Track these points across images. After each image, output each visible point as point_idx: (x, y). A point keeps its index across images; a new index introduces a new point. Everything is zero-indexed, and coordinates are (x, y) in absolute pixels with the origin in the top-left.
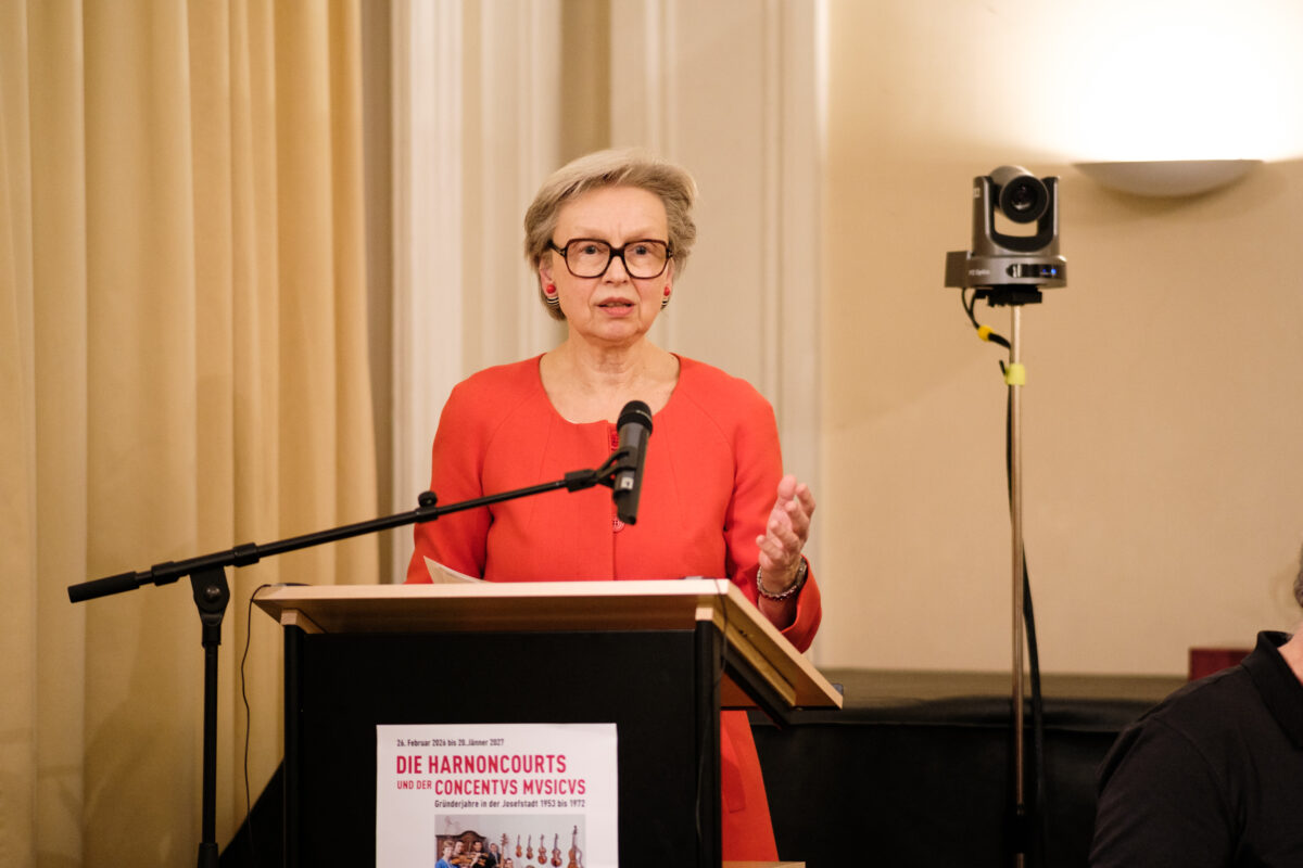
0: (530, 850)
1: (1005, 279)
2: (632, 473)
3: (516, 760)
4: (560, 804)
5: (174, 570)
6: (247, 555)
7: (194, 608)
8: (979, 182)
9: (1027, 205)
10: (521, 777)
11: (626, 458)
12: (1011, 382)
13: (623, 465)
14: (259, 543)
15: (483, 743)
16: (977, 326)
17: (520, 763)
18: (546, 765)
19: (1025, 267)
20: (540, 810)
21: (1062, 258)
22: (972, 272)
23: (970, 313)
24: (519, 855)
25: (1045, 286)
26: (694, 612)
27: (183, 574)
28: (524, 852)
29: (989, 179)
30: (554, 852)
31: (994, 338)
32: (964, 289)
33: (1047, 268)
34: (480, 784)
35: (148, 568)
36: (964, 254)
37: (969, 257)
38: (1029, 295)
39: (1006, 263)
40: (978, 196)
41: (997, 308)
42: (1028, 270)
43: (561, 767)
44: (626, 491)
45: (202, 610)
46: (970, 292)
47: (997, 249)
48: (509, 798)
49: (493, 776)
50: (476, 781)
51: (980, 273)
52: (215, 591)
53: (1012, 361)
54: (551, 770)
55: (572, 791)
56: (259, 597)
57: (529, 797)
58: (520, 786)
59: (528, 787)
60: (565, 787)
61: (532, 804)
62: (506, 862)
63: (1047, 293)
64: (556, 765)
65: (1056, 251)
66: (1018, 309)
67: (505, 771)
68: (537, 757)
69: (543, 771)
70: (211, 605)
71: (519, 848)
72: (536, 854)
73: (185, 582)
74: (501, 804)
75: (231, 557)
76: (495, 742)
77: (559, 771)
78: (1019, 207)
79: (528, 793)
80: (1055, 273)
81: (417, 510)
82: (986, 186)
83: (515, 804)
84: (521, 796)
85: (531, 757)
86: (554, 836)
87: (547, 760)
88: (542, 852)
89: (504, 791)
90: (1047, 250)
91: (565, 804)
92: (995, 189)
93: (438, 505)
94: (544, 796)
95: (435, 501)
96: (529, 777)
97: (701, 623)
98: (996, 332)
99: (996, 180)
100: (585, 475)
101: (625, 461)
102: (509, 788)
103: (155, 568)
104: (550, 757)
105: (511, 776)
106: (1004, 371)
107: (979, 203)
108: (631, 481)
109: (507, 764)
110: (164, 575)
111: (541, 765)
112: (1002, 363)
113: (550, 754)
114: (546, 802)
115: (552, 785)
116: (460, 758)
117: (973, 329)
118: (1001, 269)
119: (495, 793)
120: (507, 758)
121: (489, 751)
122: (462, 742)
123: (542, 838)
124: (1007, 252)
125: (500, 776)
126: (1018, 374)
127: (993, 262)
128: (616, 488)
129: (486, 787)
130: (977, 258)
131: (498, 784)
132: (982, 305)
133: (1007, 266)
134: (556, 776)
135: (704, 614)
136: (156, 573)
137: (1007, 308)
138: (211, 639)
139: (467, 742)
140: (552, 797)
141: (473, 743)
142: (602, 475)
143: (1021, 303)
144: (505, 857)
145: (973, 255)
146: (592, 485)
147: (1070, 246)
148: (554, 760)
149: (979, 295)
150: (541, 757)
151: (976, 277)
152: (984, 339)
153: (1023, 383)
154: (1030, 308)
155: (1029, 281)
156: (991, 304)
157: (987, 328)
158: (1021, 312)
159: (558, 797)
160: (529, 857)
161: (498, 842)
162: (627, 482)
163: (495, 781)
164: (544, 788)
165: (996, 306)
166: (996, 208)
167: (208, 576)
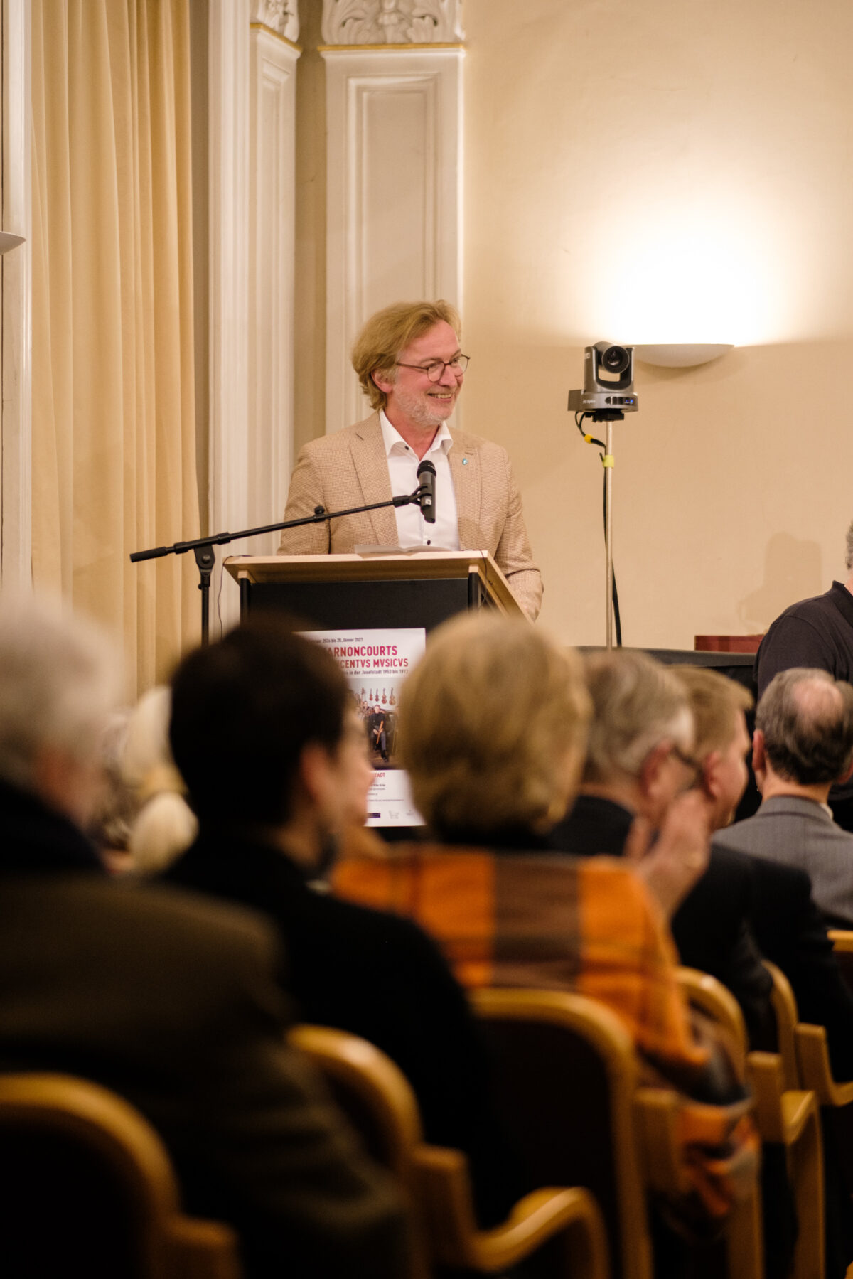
0: (377, 696)
1: (604, 405)
2: (430, 497)
3: (370, 649)
4: (394, 672)
5: (186, 546)
6: (225, 539)
7: (196, 567)
8: (588, 350)
9: (617, 363)
10: (372, 658)
11: (425, 489)
12: (606, 465)
13: (424, 493)
14: (231, 532)
15: (351, 640)
16: (584, 435)
17: (372, 651)
18: (386, 652)
19: (615, 398)
20: (383, 675)
21: (636, 394)
22: (585, 402)
23: (580, 426)
24: (371, 699)
25: (627, 410)
26: (468, 568)
27: (190, 548)
28: (374, 697)
29: (595, 348)
30: (391, 697)
31: (594, 441)
32: (577, 413)
33: (628, 399)
34: (349, 662)
35: (172, 545)
36: (580, 391)
37: (582, 393)
38: (615, 415)
39: (605, 396)
40: (588, 358)
41: (597, 423)
42: (616, 400)
43: (394, 652)
44: (428, 506)
45: (200, 568)
46: (580, 414)
47: (599, 388)
48: (365, 669)
49: (357, 657)
50: (347, 661)
51: (589, 402)
52: (207, 558)
53: (606, 453)
54: (389, 654)
55: (401, 665)
56: (227, 563)
57: (377, 668)
58: (372, 663)
59: (376, 663)
60: (397, 663)
61: (379, 672)
62: (363, 703)
63: (627, 415)
64: (391, 651)
65: (632, 390)
66: (610, 423)
67: (363, 655)
68: (381, 647)
69: (384, 654)
70: (205, 565)
71: (371, 695)
72: (380, 698)
73: (191, 552)
74: (361, 672)
75: (216, 539)
76: (358, 640)
77: (393, 654)
78: (613, 364)
79: (376, 666)
80: (631, 402)
81: (314, 516)
82: (594, 352)
83: (369, 672)
84: (372, 668)
85: (378, 647)
86: (390, 689)
87: (386, 649)
88: (384, 697)
89: (363, 666)
90: (628, 389)
91: (397, 672)
92: (599, 354)
93: (325, 513)
94: (385, 668)
95: (323, 511)
96: (377, 658)
97: (471, 574)
98: (595, 438)
99: (599, 349)
100: (404, 498)
101: (425, 491)
102: (366, 664)
103: (176, 545)
104: (389, 647)
105: (366, 657)
106: (602, 459)
107: (588, 362)
108: (430, 501)
109: (365, 651)
110: (180, 549)
111: (383, 651)
112: (601, 454)
113: (389, 645)
114: (386, 671)
115: (389, 662)
116: (338, 649)
117: (581, 436)
118: (600, 400)
119: (358, 666)
120: (364, 648)
121: (354, 645)
122: (340, 640)
123: (384, 690)
124: (605, 389)
125: (360, 657)
126: (610, 461)
127: (596, 396)
128: (422, 504)
129: (353, 664)
130: (586, 393)
131: (360, 663)
132: (588, 421)
133: (605, 398)
134: (392, 657)
135: (473, 569)
136: (177, 547)
137: (604, 423)
138: (204, 585)
139: (342, 640)
140: (389, 668)
141: (345, 640)
142: (413, 498)
143: (612, 420)
144: (363, 700)
145: (585, 391)
146: (407, 503)
147: (640, 387)
148: (391, 649)
149: (588, 415)
150: (384, 647)
151: (587, 404)
152: (588, 442)
153: (613, 466)
154: (617, 423)
155: (618, 406)
156: (595, 420)
157: (590, 435)
158: (613, 426)
159: (393, 668)
160: (377, 700)
161: (359, 692)
162: (428, 501)
163: (358, 661)
164: (385, 664)
165: (597, 422)
166: (600, 367)
167: (203, 549)
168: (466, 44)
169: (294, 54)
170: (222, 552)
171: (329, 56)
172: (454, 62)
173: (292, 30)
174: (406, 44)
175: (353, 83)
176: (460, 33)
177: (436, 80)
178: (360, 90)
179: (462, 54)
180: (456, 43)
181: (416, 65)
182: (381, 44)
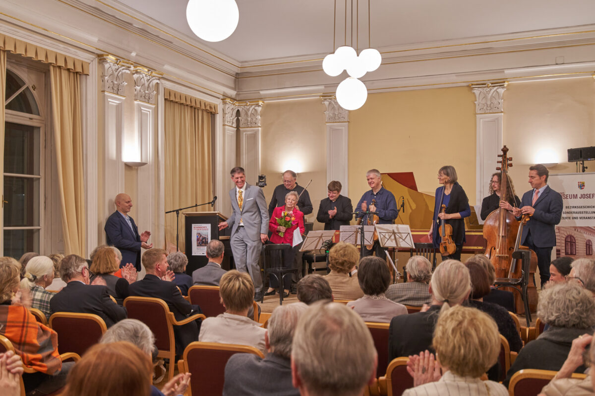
4: (206, 231)
6: (181, 210)
7: (176, 214)
17: (203, 227)
35: (172, 211)
38: (263, 186)
58: (203, 229)
60: (206, 229)
70: (178, 214)
73: (175, 212)
75: (179, 210)
80: (266, 185)
81: (195, 205)
83: (203, 231)
110: (174, 211)
119: (201, 230)
123: (204, 234)
138: (178, 217)
167: (177, 211)
168: (260, 127)
169: (236, 129)
170: (180, 212)
171: (241, 129)
172: (259, 130)
173: (235, 125)
174: (252, 127)
175: (244, 133)
176: (259, 125)
177: (256, 132)
178: (245, 134)
179: (260, 128)
180: (259, 127)
181: (253, 130)
182: (248, 127)
